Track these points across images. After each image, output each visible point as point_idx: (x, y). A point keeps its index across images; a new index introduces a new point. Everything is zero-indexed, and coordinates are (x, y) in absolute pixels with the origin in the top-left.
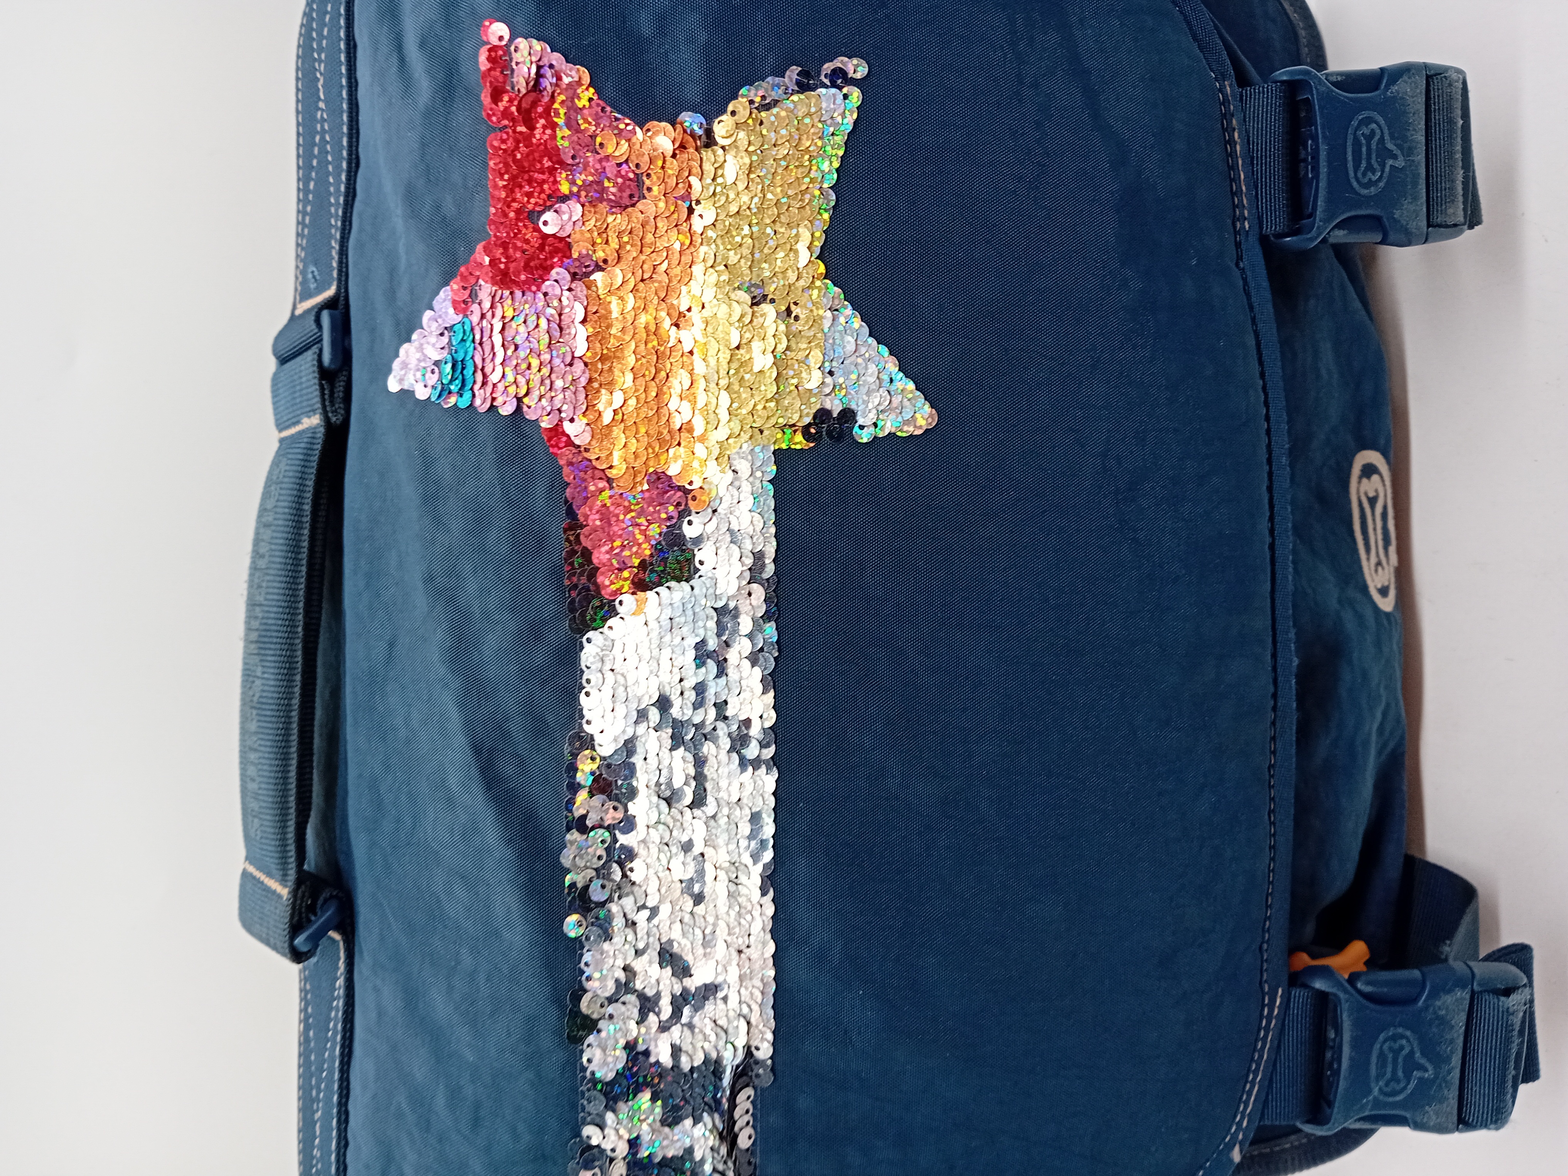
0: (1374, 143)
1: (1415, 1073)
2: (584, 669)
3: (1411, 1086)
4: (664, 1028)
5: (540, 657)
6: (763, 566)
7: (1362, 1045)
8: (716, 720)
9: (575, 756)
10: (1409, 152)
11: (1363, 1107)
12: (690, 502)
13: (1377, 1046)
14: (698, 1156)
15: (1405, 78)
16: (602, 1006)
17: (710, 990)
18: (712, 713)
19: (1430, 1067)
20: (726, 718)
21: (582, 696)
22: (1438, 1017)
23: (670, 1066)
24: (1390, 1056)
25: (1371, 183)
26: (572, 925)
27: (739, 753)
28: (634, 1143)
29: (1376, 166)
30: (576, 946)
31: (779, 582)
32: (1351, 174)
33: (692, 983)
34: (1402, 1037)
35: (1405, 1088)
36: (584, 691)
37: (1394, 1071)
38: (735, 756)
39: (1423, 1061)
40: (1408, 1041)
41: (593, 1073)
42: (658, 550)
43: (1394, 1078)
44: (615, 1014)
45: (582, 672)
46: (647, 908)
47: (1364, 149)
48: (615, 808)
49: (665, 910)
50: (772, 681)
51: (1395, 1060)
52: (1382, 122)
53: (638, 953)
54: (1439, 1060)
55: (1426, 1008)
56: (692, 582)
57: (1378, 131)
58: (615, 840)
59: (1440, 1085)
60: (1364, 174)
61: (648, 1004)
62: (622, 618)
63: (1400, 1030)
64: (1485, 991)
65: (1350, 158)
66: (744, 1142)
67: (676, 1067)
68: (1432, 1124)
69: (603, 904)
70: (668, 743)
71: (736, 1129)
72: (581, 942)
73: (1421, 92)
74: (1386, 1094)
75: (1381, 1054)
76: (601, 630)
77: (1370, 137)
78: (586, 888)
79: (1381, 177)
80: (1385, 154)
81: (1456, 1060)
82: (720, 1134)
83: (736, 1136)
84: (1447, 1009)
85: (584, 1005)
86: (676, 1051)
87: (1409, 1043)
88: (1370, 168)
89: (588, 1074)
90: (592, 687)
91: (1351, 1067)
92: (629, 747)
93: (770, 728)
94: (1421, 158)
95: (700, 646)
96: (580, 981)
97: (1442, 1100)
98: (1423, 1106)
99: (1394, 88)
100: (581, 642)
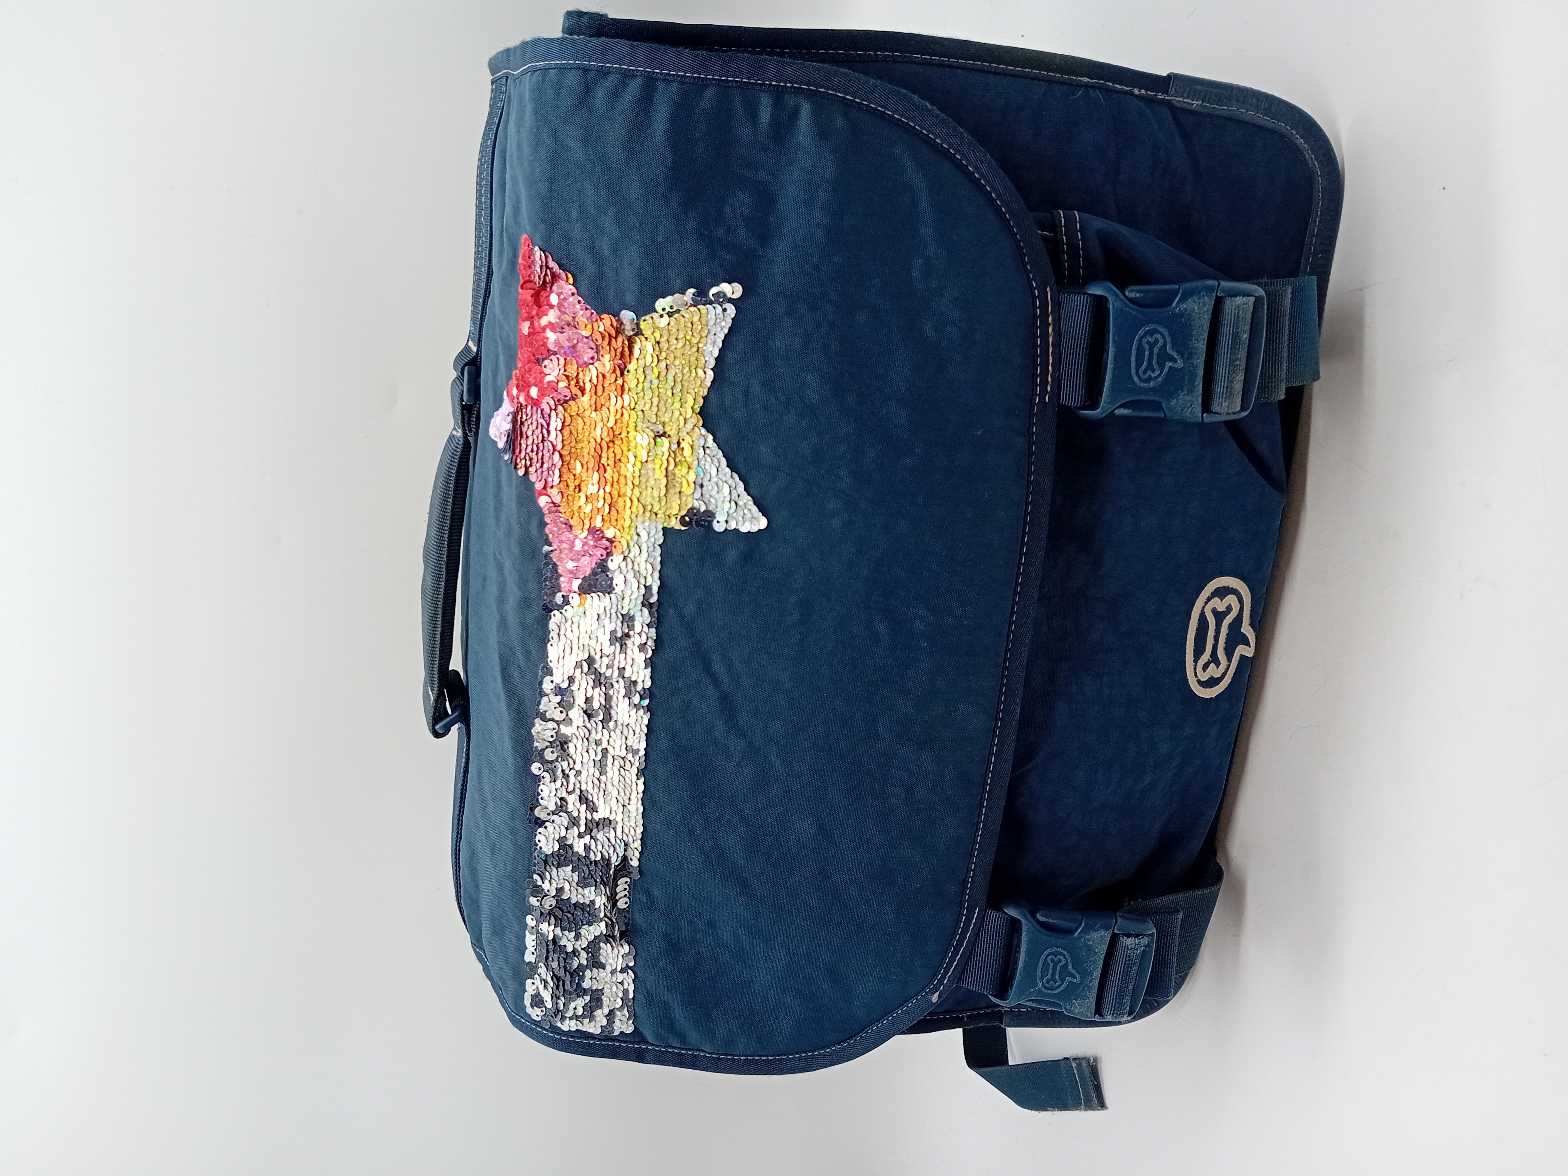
0: (1156, 350)
1: (1067, 978)
2: (551, 631)
3: (1064, 985)
4: (580, 836)
5: (530, 619)
6: (652, 595)
7: (1033, 955)
8: (618, 676)
9: (543, 678)
10: (1188, 356)
11: (1031, 994)
12: (613, 548)
13: (1043, 957)
14: (597, 906)
15: (1195, 298)
16: (548, 814)
17: (607, 823)
18: (616, 673)
19: (1078, 976)
20: (624, 677)
21: (549, 645)
22: (1086, 945)
23: (584, 855)
24: (1051, 965)
25: (1150, 379)
26: (535, 768)
27: (629, 698)
28: (560, 890)
29: (1156, 366)
30: (537, 779)
31: (659, 606)
32: (1133, 371)
33: (597, 816)
34: (1061, 954)
35: (1060, 986)
36: (550, 643)
37: (1053, 974)
38: (627, 699)
39: (1073, 971)
40: (1065, 957)
41: (541, 848)
42: (594, 573)
43: (1053, 979)
44: (555, 820)
45: (550, 632)
46: (574, 769)
47: (1147, 353)
48: (561, 712)
49: (584, 774)
50: (650, 663)
51: (1054, 968)
52: (1166, 334)
53: (569, 793)
54: (1085, 973)
55: (1079, 938)
56: (611, 595)
57: (1161, 341)
58: (559, 729)
59: (1083, 989)
60: (1145, 372)
61: (574, 822)
62: (572, 607)
63: (1060, 950)
64: (1121, 934)
65: (1133, 359)
66: (622, 904)
67: (587, 857)
68: (1077, 1011)
69: (551, 762)
70: (591, 683)
71: (617, 897)
72: (540, 778)
73: (1208, 310)
74: (1046, 988)
75: (1045, 962)
76: (561, 611)
77: (1152, 346)
78: (543, 750)
79: (1160, 374)
80: (1163, 357)
81: (1097, 974)
82: (608, 898)
83: (617, 901)
84: (1094, 941)
85: (537, 812)
86: (587, 848)
87: (1065, 959)
88: (1150, 367)
89: (538, 848)
90: (554, 642)
91: (1025, 967)
92: (571, 679)
93: (648, 689)
94: (1200, 362)
95: (613, 633)
96: (538, 799)
97: (1084, 998)
98: (1072, 999)
99: (1183, 306)
100: (550, 615)
